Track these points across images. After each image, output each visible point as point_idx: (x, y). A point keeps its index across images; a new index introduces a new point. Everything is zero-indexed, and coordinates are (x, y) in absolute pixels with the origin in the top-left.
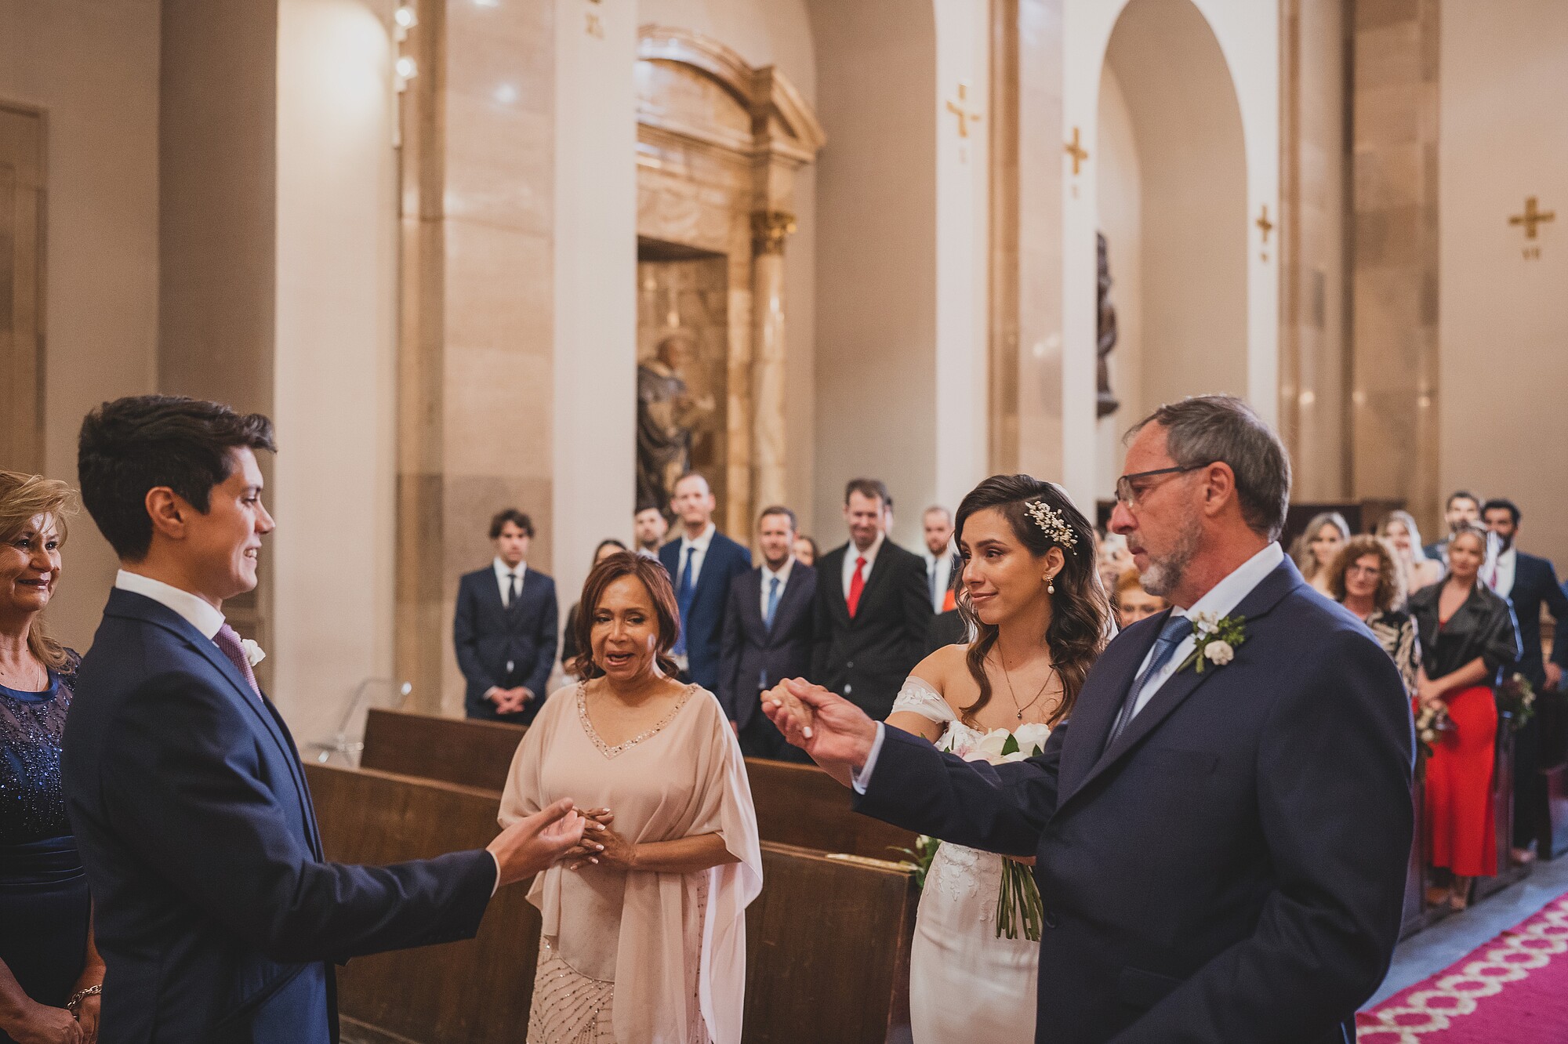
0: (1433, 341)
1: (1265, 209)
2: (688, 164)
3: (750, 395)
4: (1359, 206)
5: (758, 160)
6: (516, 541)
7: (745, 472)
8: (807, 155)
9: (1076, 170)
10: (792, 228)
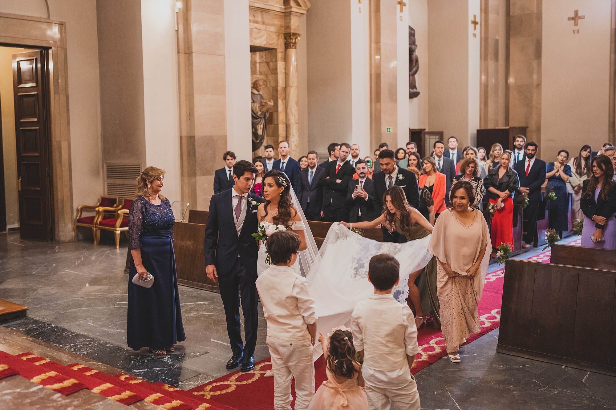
0: (539, 65)
1: (475, 16)
2: (262, 18)
3: (286, 99)
4: (511, 14)
5: (287, 15)
6: (230, 161)
7: (284, 126)
8: (305, 12)
9: (401, 11)
10: (299, 38)
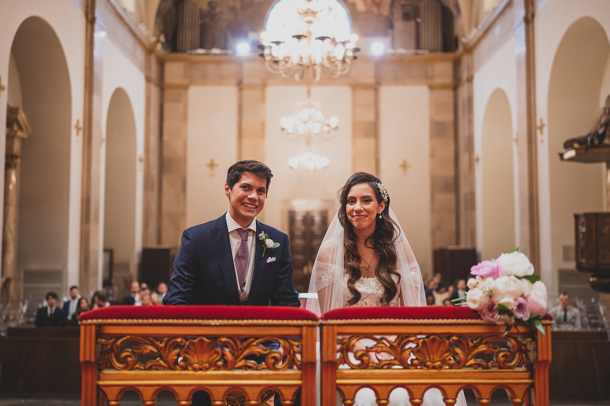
0: (185, 198)
1: (141, 155)
4: (165, 155)
5: (9, 137)
8: (26, 137)
10: (19, 160)
